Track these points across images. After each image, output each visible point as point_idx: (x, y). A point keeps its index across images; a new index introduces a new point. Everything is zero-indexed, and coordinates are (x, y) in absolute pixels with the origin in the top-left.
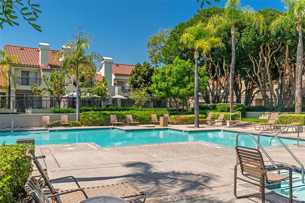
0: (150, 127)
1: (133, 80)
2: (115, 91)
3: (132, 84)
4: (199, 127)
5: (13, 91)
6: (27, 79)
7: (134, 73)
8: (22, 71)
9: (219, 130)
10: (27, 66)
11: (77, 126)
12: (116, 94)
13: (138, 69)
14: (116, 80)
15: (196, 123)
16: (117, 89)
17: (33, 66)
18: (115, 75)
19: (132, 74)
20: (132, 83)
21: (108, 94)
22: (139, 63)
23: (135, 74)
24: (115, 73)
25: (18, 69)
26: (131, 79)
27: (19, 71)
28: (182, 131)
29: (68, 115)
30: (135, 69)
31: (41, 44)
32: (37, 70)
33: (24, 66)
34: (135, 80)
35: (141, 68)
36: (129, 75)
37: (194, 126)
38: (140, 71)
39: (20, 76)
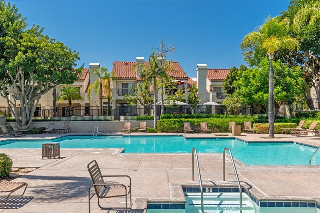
0: (222, 135)
1: (227, 86)
2: (209, 97)
3: (226, 90)
4: (274, 137)
5: (114, 101)
6: (127, 90)
7: (228, 78)
8: (122, 83)
9: (292, 142)
10: (126, 79)
11: (153, 133)
12: (210, 100)
13: (232, 74)
14: (212, 87)
15: (270, 133)
16: (211, 95)
17: (131, 79)
18: (211, 81)
19: (227, 79)
20: (226, 88)
21: (200, 101)
22: (234, 67)
23: (230, 79)
24: (211, 79)
25: (120, 82)
26: (225, 85)
27: (120, 83)
28: (244, 141)
29: (146, 122)
30: (229, 73)
31: (137, 58)
32: (134, 82)
33: (124, 79)
34: (230, 86)
35: (235, 73)
36: (224, 80)
37: (268, 136)
38: (235, 76)
39: (121, 88)
